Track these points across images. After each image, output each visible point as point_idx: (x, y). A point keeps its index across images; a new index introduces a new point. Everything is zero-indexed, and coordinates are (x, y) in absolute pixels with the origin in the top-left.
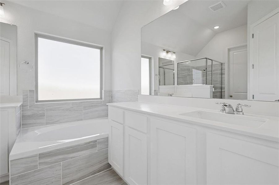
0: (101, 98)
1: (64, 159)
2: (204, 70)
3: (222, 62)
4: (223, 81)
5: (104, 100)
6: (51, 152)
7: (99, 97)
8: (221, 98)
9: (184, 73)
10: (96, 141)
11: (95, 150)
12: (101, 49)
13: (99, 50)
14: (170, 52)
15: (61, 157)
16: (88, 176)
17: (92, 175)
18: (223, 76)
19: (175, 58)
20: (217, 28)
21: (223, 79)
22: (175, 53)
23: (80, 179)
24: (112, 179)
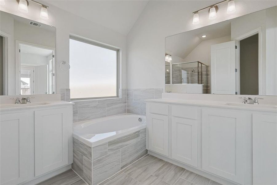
0: (118, 96)
1: (122, 146)
2: (193, 71)
3: (207, 65)
4: (208, 81)
5: (121, 98)
6: (115, 141)
7: (115, 95)
8: (207, 93)
9: (176, 74)
10: (139, 131)
11: (139, 139)
12: (118, 51)
13: (116, 52)
14: (168, 55)
15: (120, 144)
16: (135, 161)
17: (137, 159)
18: (208, 76)
19: (171, 60)
20: (204, 36)
21: (208, 79)
22: (171, 56)
23: (131, 163)
24: (154, 160)
